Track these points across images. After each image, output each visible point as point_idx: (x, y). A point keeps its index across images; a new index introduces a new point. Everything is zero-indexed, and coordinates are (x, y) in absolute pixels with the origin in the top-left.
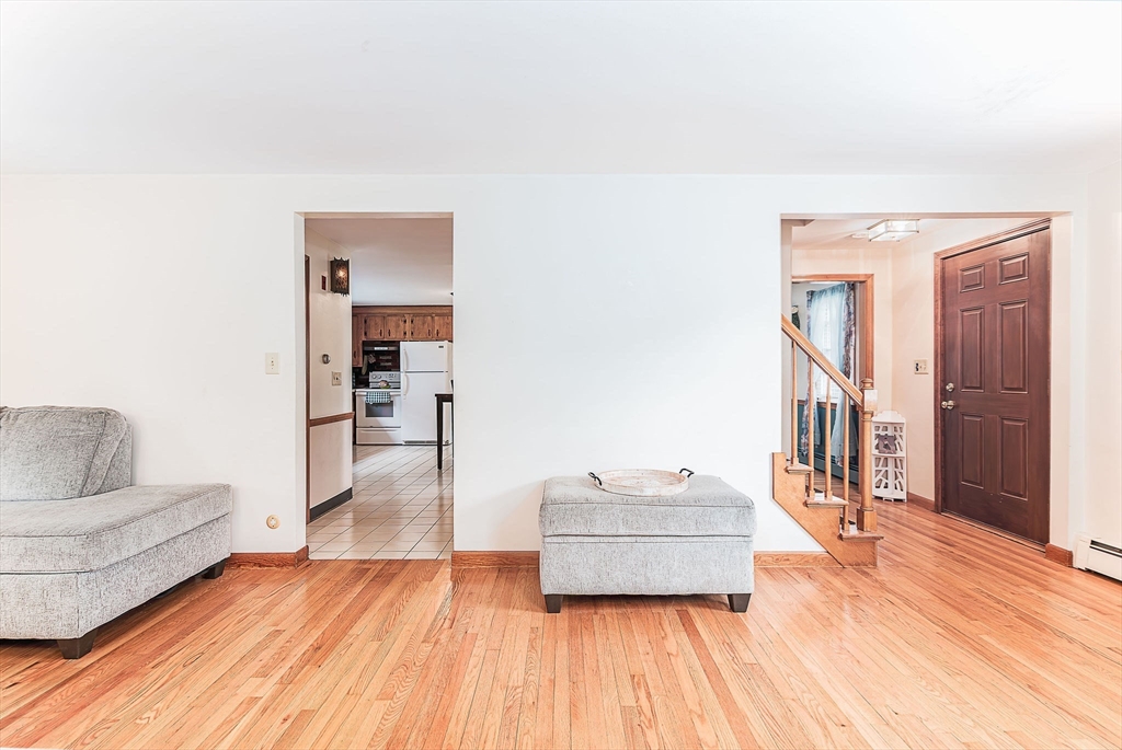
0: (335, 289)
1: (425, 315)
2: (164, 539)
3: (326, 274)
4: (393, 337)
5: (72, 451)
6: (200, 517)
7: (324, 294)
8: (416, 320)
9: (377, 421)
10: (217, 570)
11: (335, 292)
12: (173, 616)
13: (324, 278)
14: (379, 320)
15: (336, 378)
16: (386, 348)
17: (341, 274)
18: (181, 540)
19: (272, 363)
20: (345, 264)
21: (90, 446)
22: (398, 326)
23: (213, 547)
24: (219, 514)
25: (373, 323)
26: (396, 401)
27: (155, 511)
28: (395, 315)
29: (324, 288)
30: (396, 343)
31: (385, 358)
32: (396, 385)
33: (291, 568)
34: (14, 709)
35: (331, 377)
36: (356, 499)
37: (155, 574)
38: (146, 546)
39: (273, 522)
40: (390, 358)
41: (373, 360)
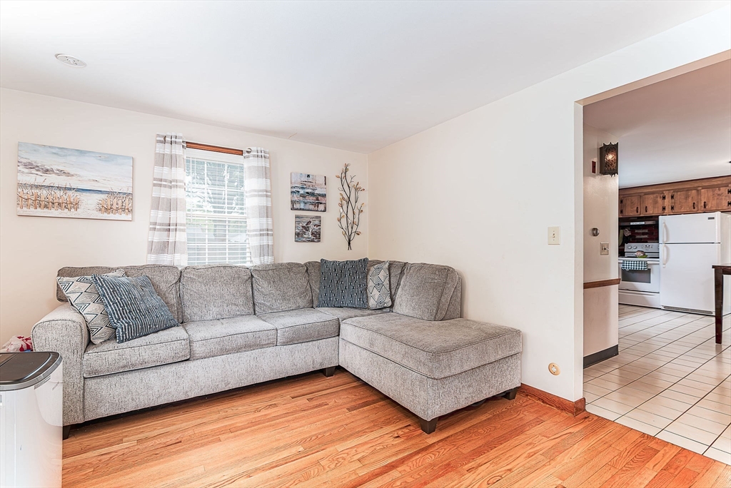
0: (603, 172)
1: (689, 190)
2: (476, 365)
3: (596, 160)
4: (651, 212)
5: (431, 291)
6: (500, 353)
7: (594, 177)
8: (678, 195)
9: (633, 285)
10: (511, 394)
11: (604, 174)
12: (482, 424)
13: (594, 163)
14: (635, 199)
15: (604, 249)
16: (643, 223)
17: (610, 157)
18: (487, 367)
19: (554, 235)
20: (614, 148)
21: (440, 289)
22: (656, 202)
23: (509, 376)
24: (513, 353)
25: (629, 202)
26: (654, 269)
27: (471, 343)
28: (653, 193)
29: (594, 171)
30: (656, 218)
31: (641, 231)
32: (655, 255)
33: (570, 414)
34: (394, 459)
35: (599, 248)
36: (623, 356)
37: (471, 389)
38: (466, 368)
39: (554, 369)
40: (647, 231)
41: (628, 233)
